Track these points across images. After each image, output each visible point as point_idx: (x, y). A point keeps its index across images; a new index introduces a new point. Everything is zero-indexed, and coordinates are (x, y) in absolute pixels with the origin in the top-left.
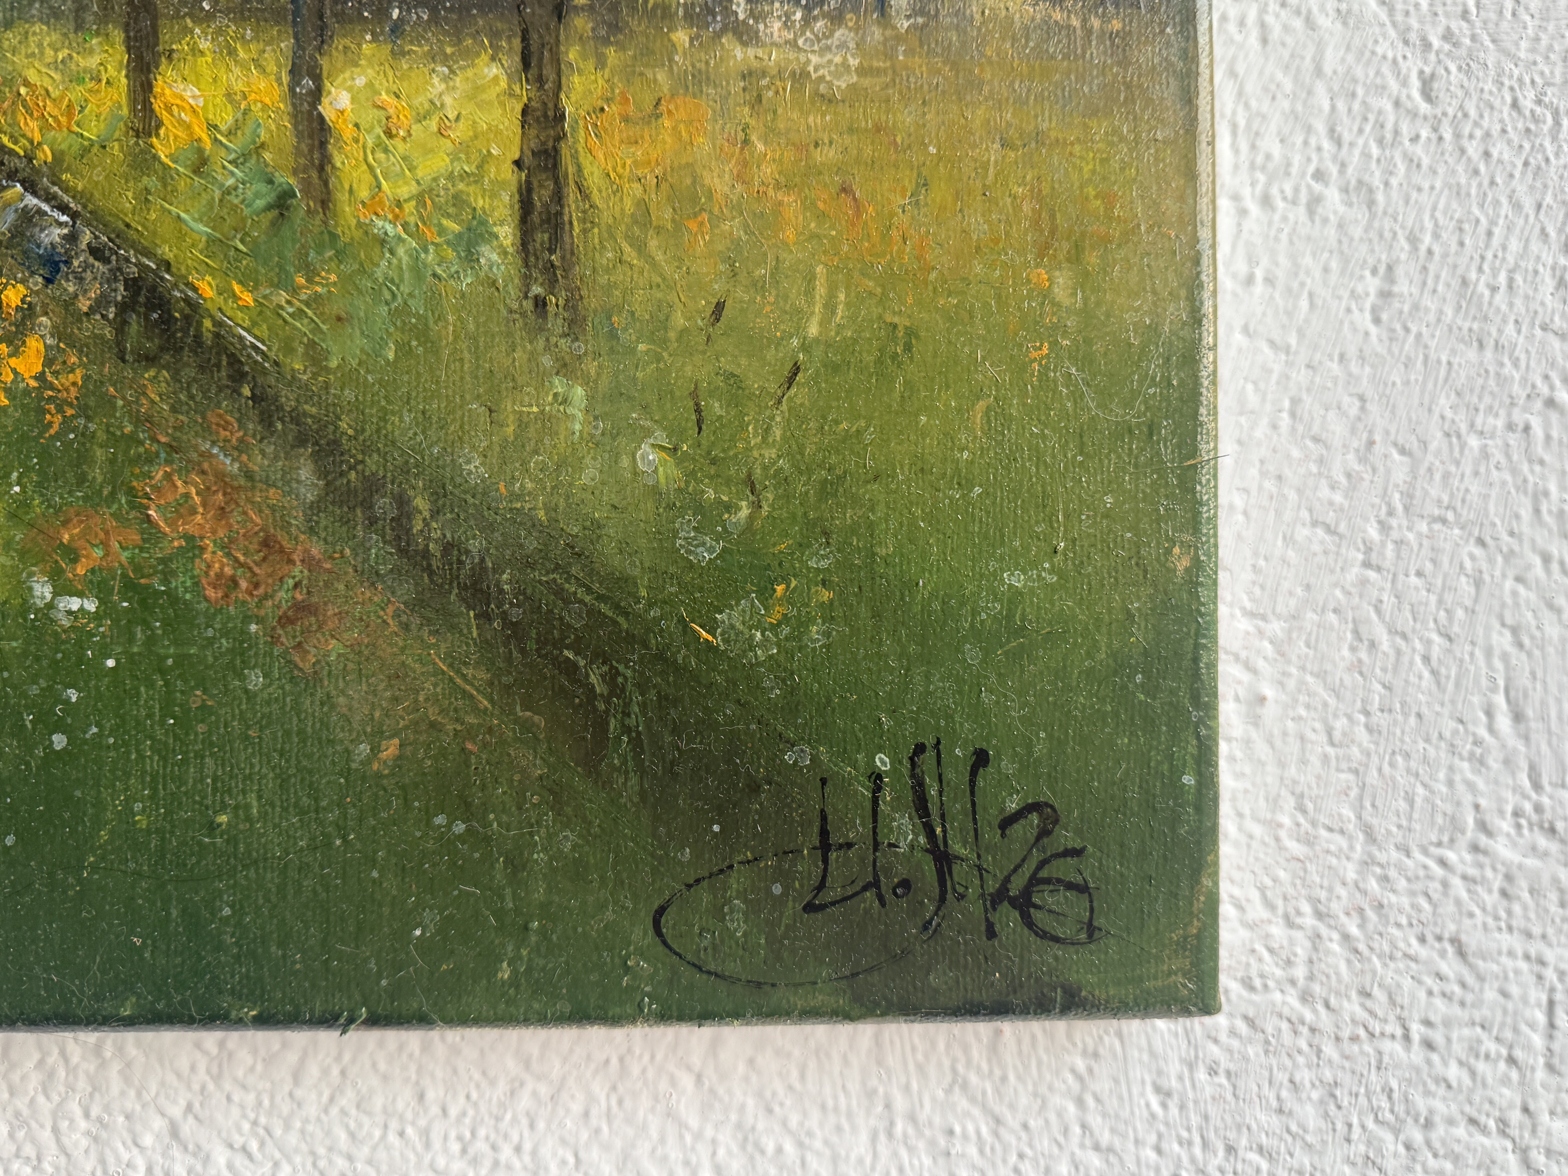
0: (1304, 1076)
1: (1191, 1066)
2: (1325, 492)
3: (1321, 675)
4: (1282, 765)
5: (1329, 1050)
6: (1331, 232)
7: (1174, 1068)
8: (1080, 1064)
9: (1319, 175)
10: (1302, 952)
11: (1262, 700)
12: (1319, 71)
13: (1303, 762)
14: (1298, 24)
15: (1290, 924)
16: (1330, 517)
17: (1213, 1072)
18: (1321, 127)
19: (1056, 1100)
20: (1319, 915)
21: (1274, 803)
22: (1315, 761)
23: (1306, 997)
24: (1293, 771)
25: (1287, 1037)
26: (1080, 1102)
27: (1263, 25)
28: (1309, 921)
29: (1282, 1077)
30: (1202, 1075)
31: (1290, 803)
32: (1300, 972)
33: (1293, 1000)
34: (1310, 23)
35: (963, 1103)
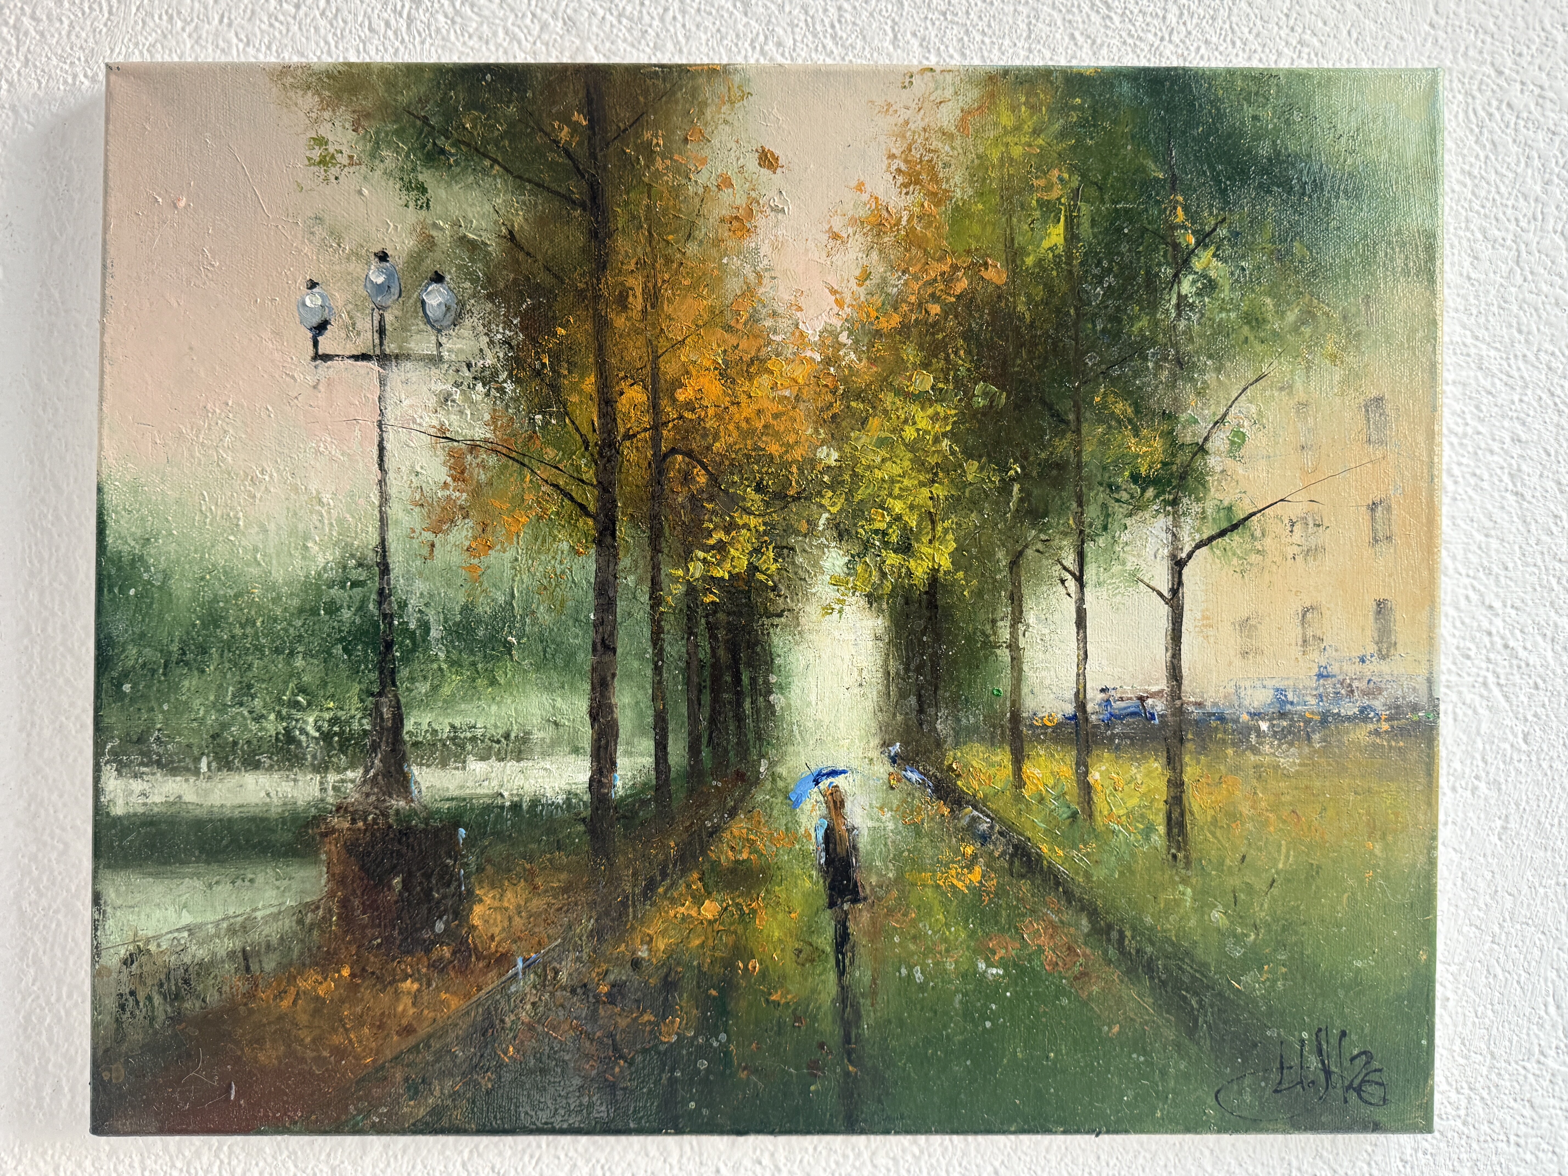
0: (1464, 1156)
1: (1416, 1151)
2: (1476, 912)
3: (1473, 989)
4: (1455, 1026)
5: (1475, 1145)
6: (1482, 802)
7: (1409, 1151)
8: (1369, 1149)
9: (1477, 778)
10: (1464, 1103)
11: (1448, 999)
12: (1478, 733)
13: (1465, 1024)
14: (1470, 712)
15: (1458, 1092)
16: (1478, 923)
17: (1425, 1153)
18: (1478, 756)
19: (1359, 1163)
20: (1471, 1089)
21: (1452, 1041)
22: (1469, 1024)
23: (1465, 1123)
24: (1460, 1029)
25: (1457, 1140)
26: (1369, 1164)
27: (1455, 713)
28: (1466, 1091)
29: (1455, 1157)
30: (1420, 1154)
31: (1458, 1042)
32: (1462, 1112)
33: (1459, 1123)
34: (1475, 712)
35: (1321, 1164)
